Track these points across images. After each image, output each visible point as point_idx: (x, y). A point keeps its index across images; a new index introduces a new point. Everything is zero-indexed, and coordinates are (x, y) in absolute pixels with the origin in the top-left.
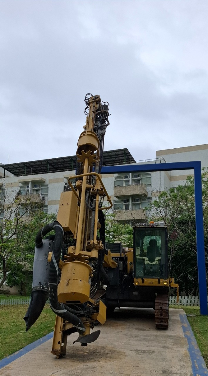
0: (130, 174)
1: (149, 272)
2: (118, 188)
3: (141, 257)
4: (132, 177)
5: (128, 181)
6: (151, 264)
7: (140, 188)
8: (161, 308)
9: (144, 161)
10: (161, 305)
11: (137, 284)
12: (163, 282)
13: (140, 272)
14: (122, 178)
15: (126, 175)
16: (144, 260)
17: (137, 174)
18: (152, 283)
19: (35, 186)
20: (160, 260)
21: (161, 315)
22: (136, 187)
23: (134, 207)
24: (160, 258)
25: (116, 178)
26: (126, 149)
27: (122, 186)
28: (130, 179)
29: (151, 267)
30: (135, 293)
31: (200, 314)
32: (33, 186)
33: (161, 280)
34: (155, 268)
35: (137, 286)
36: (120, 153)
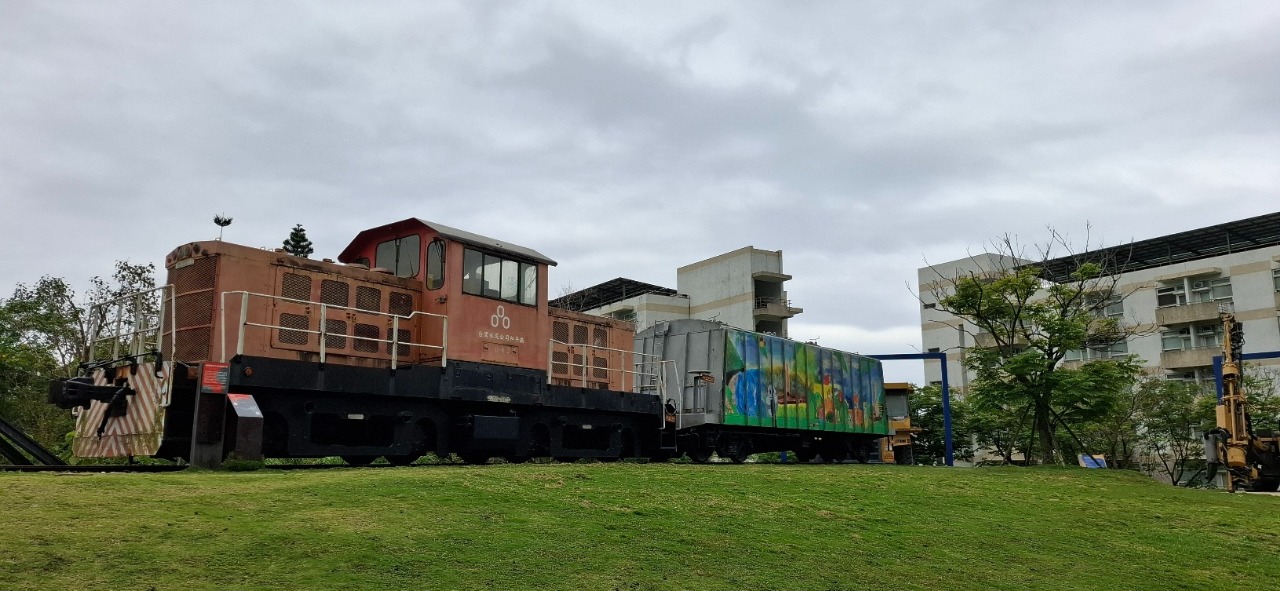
19: (1198, 286)
32: (1191, 287)
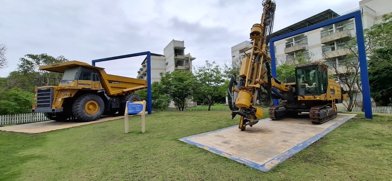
0: (334, 25)
1: (308, 92)
2: (324, 37)
3: (303, 84)
4: (336, 27)
5: (333, 31)
6: (310, 87)
7: (343, 33)
8: (314, 112)
9: (347, 13)
10: (314, 110)
11: (299, 99)
12: (317, 97)
13: (302, 92)
14: (327, 30)
15: (330, 26)
16: (305, 85)
17: (340, 23)
18: (310, 98)
20: (315, 85)
21: (314, 116)
22: (340, 33)
23: (339, 47)
24: (315, 83)
25: (322, 31)
26: (329, 10)
27: (328, 35)
28: (334, 29)
29: (309, 89)
30: (303, 104)
31: (365, 117)
32: (295, 41)
33: (316, 96)
34: (312, 90)
35: (300, 100)
36: (324, 14)
